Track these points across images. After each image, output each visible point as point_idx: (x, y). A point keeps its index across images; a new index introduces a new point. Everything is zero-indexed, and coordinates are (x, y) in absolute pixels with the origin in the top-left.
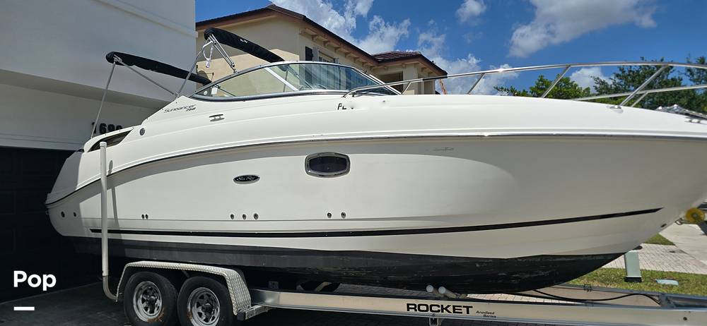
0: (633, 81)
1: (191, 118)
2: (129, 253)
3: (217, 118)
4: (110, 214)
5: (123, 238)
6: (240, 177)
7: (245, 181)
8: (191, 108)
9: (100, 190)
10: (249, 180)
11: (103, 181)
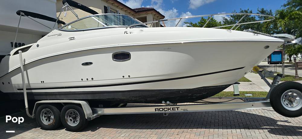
0: (237, 18)
1: (60, 39)
2: (36, 98)
3: (72, 39)
4: (26, 82)
5: (33, 92)
6: (84, 63)
7: (87, 64)
8: (60, 35)
9: (21, 72)
10: (88, 64)
11: (22, 68)
